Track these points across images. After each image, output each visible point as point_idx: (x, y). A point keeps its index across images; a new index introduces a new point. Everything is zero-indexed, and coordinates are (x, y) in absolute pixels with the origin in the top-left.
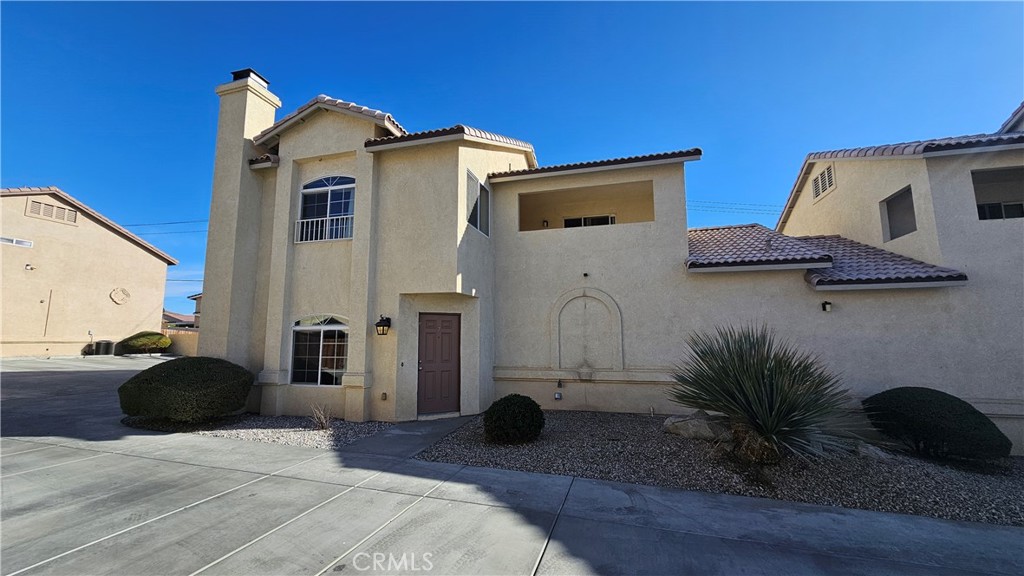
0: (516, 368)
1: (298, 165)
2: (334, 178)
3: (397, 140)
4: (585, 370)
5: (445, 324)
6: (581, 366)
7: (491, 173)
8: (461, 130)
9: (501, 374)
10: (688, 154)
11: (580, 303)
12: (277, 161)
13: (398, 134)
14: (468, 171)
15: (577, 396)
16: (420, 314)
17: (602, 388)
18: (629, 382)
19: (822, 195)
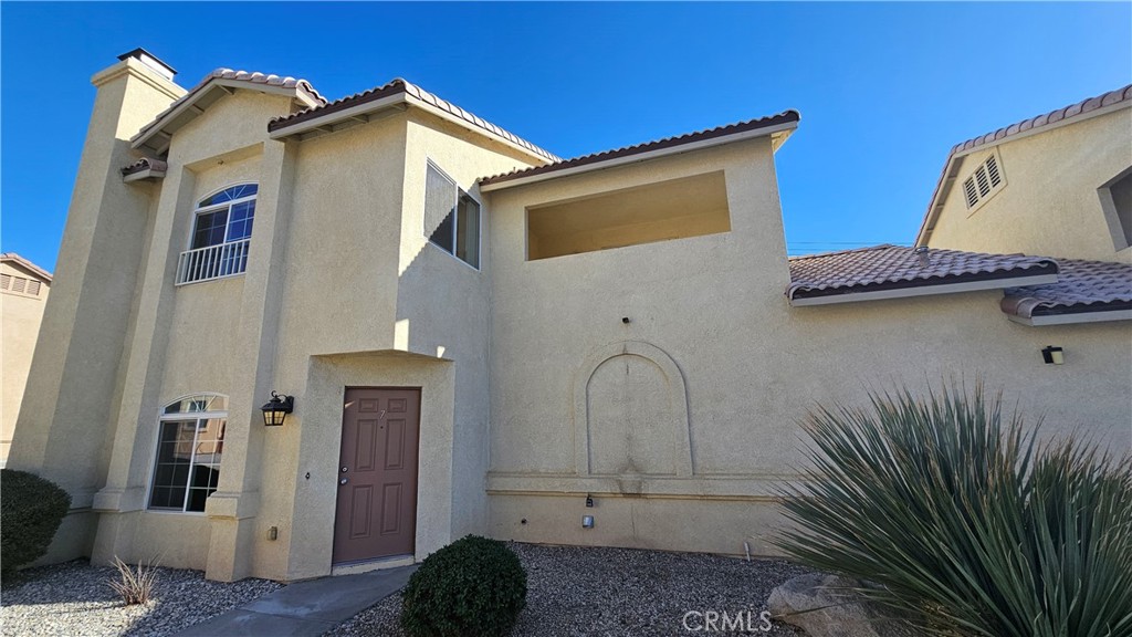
0: (522, 474)
1: (193, 173)
2: (239, 188)
3: (312, 114)
4: (629, 478)
5: (393, 405)
6: (624, 470)
7: (482, 176)
8: (400, 88)
9: (500, 484)
10: (777, 120)
11: (619, 364)
12: (165, 169)
13: (313, 105)
14: (429, 160)
15: (617, 523)
16: (347, 389)
17: (659, 507)
18: (704, 498)
19: (982, 200)
